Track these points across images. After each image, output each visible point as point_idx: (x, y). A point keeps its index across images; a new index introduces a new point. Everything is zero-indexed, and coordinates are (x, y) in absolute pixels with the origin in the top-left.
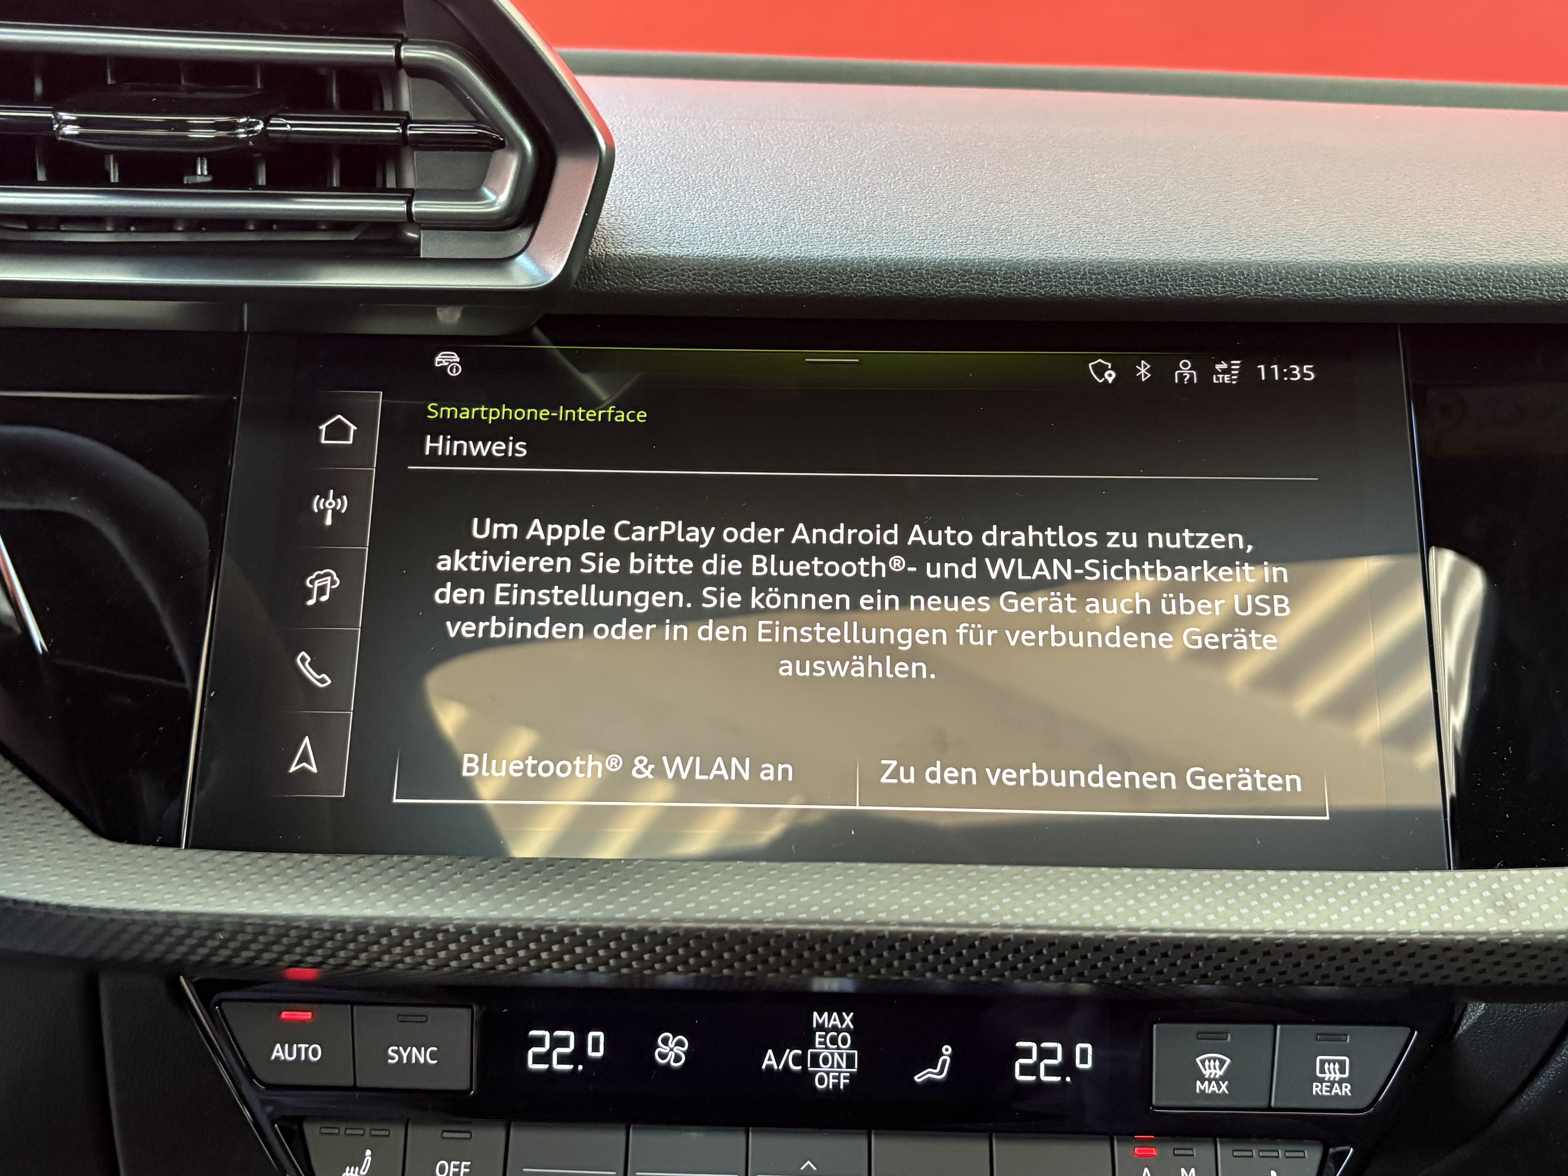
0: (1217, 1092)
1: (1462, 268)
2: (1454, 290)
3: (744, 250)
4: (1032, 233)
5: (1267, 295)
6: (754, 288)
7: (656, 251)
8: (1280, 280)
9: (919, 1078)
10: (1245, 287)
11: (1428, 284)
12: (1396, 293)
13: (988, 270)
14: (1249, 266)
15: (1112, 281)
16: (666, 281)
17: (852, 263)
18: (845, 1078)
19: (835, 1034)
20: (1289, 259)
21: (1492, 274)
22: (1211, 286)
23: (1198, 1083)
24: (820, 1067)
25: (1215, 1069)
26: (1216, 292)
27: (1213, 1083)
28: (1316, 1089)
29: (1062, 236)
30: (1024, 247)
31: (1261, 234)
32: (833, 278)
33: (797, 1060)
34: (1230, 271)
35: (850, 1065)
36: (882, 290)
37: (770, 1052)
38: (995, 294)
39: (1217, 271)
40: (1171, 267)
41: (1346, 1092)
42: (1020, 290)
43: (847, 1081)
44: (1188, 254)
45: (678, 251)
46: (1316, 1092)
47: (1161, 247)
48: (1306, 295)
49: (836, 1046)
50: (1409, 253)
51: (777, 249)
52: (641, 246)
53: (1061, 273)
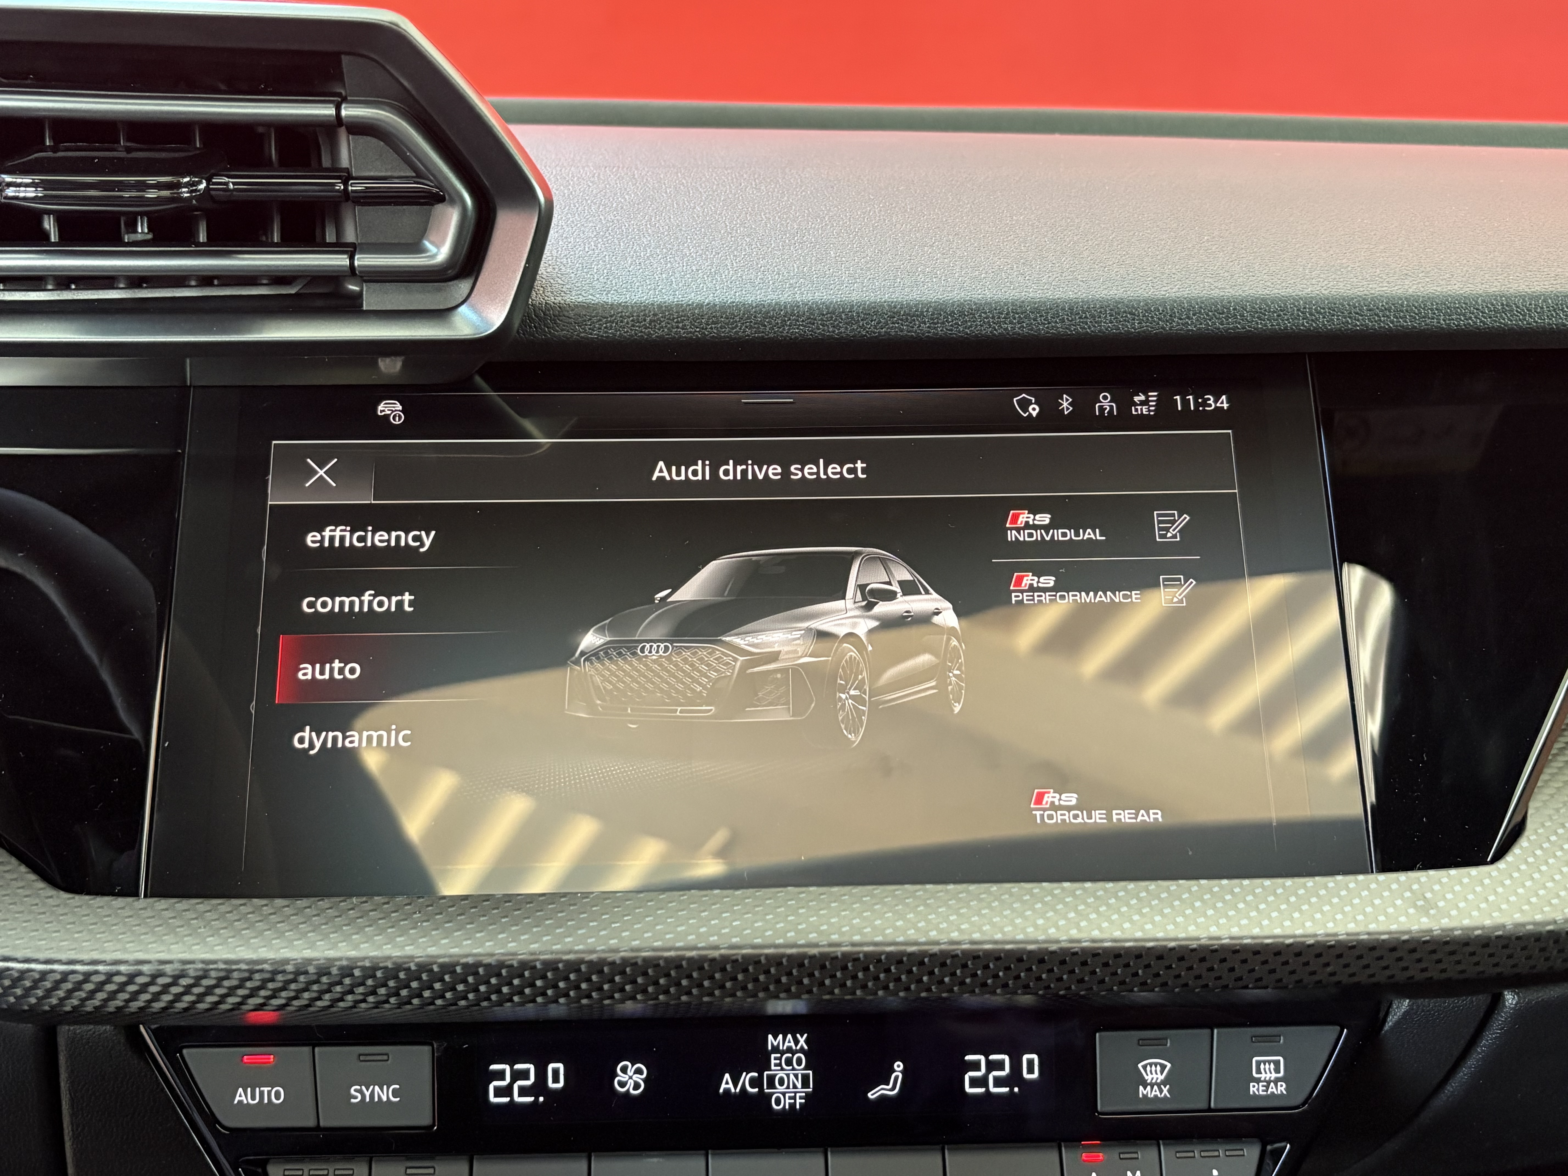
0: (1159, 1096)
1: (1364, 299)
2: (1358, 320)
3: (680, 296)
4: (956, 275)
5: (1182, 329)
6: (691, 332)
7: (594, 298)
8: (1194, 315)
9: (872, 1095)
10: (1160, 323)
11: (1333, 315)
12: (1304, 324)
13: (916, 311)
14: (1164, 302)
15: (1035, 320)
16: (605, 328)
17: (785, 307)
18: (801, 1098)
19: (790, 1055)
20: (1202, 295)
21: (1393, 304)
22: (1129, 322)
23: (1141, 1088)
24: (775, 1088)
25: (1157, 1074)
26: (1133, 328)
27: (1155, 1087)
28: (1253, 1088)
29: (985, 278)
30: (949, 289)
31: (1174, 271)
32: (768, 322)
33: (753, 1083)
34: (1146, 308)
35: (805, 1084)
36: (815, 333)
37: (727, 1076)
38: (923, 334)
39: (1133, 307)
40: (1089, 305)
41: (1281, 1091)
42: (947, 329)
43: (803, 1101)
44: (1105, 292)
45: (615, 298)
46: (1253, 1091)
47: (1079, 286)
48: (1219, 328)
49: (791, 1067)
50: (1316, 286)
51: (712, 295)
52: (580, 294)
53: (985, 313)
